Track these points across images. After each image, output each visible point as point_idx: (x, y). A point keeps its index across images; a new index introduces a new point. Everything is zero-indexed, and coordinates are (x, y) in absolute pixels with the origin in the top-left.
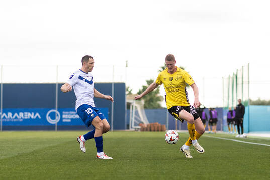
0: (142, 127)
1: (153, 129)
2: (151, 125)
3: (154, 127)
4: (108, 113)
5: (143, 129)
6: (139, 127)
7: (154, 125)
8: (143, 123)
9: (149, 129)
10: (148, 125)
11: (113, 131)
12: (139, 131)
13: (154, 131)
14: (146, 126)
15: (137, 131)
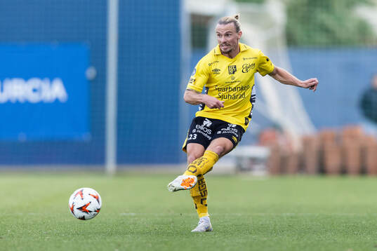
0: (276, 150)
1: (333, 161)
2: (323, 140)
3: (343, 153)
4: (91, 73)
5: (282, 165)
6: (259, 151)
7: (337, 139)
8: (276, 128)
9: (312, 162)
10: (306, 142)
11: (118, 174)
12: (259, 173)
13: (343, 171)
14: (297, 146)
15: (249, 170)
